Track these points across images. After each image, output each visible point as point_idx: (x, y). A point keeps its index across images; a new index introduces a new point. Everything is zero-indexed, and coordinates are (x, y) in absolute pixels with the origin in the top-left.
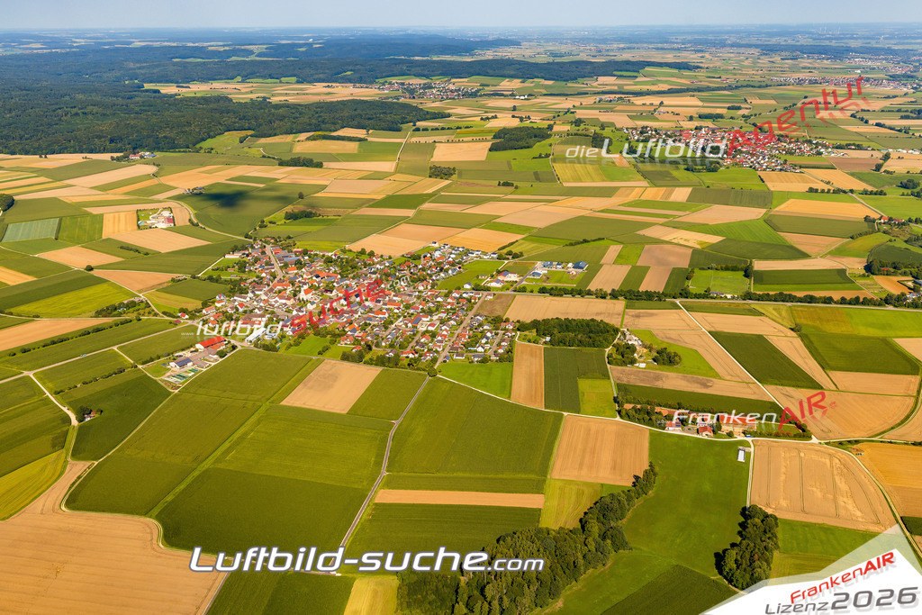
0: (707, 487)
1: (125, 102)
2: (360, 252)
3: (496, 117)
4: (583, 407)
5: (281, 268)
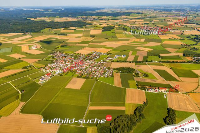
1: (23, 22)
2: (78, 54)
3: (102, 24)
4: (130, 87)
5: (61, 57)
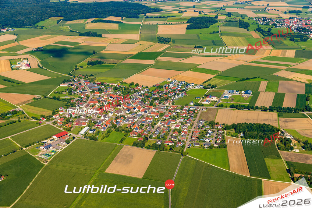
2: (131, 84)
3: (186, 11)
5: (91, 92)
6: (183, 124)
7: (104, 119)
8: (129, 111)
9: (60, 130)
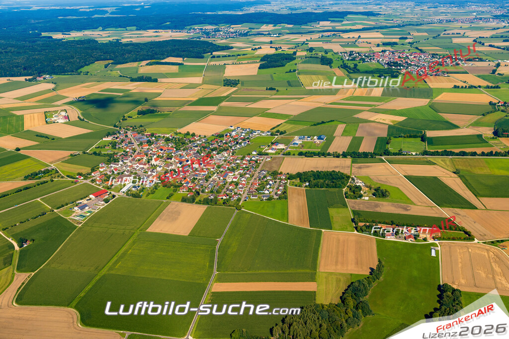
0: (415, 273)
1: (31, 44)
2: (186, 134)
3: (260, 48)
4: (333, 226)
5: (138, 145)
6: (241, 176)
7: (151, 175)
8: (180, 164)
9: (98, 188)
